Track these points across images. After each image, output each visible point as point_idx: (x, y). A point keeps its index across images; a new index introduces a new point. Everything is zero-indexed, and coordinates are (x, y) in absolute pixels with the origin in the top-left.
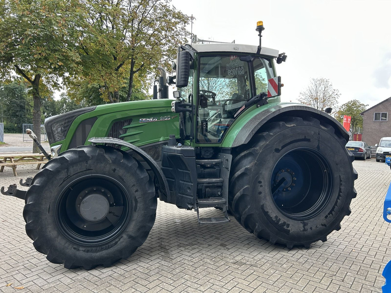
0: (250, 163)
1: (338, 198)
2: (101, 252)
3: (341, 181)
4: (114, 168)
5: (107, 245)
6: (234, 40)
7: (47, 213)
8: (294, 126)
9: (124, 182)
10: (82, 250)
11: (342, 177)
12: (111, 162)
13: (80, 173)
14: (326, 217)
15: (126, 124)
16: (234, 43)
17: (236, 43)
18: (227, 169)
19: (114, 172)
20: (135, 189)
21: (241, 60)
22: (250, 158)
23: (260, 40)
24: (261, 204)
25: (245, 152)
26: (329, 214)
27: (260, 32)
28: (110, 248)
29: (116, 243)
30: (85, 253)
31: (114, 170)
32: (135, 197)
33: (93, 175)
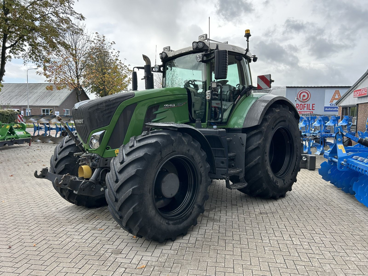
0: (260, 139)
1: (296, 161)
2: (183, 223)
3: (297, 148)
4: (188, 149)
5: (186, 216)
6: (227, 42)
7: (149, 194)
8: (279, 111)
9: (194, 159)
10: (172, 224)
11: (298, 145)
12: (186, 144)
13: (169, 155)
14: (292, 174)
15: (154, 110)
16: (227, 44)
17: (228, 44)
18: (243, 144)
19: (189, 152)
20: (200, 165)
21: (236, 59)
22: (259, 136)
23: (248, 44)
24: (267, 169)
25: (255, 131)
26: (293, 172)
27: (248, 38)
28: (188, 218)
29: (191, 213)
30: (174, 226)
31: (189, 150)
32: (201, 172)
33: (177, 156)
